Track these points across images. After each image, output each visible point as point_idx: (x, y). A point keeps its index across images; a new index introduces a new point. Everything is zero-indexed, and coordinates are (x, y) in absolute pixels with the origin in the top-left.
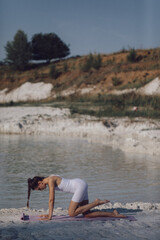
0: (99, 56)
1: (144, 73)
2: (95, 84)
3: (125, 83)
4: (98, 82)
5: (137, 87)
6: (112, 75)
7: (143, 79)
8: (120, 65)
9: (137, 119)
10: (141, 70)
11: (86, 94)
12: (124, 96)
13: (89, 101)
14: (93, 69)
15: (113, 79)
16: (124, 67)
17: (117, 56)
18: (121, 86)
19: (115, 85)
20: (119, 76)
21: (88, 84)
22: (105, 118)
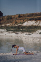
0: (11, 16)
1: (23, 20)
2: (10, 23)
3: (18, 23)
4: (11, 22)
5: (21, 24)
6: (15, 21)
7: (23, 22)
8: (16, 18)
9: (23, 32)
10: (22, 19)
11: (8, 26)
12: (18, 26)
13: (9, 27)
14: (10, 19)
15: (15, 22)
16: (18, 19)
17: (15, 16)
18: (17, 24)
19: (16, 23)
20: (16, 21)
21: (8, 23)
22: (15, 32)
